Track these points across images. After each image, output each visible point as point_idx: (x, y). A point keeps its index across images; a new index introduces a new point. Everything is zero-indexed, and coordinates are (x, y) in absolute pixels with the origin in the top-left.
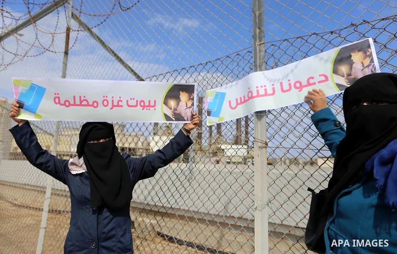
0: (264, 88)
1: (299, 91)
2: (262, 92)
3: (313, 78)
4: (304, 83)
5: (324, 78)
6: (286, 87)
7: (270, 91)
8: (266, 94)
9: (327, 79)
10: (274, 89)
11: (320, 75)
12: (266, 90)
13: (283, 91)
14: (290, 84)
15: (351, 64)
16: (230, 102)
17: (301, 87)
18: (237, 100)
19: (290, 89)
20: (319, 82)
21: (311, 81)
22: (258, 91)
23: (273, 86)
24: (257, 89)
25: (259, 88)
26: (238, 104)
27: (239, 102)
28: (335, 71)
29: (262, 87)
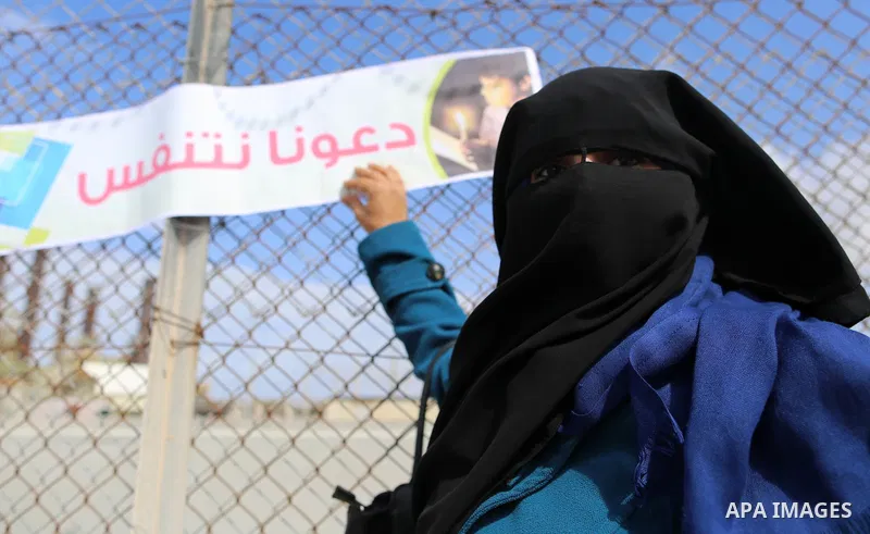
0: (212, 141)
1: (328, 165)
2: (204, 153)
3: (370, 130)
4: (345, 142)
5: (401, 136)
6: (287, 148)
7: (232, 154)
8: (218, 163)
9: (411, 141)
10: (246, 150)
11: (395, 126)
12: (218, 150)
13: (276, 159)
14: (300, 142)
15: (480, 107)
16: (82, 179)
17: (335, 155)
18: (111, 174)
19: (300, 155)
20: (391, 145)
21: (366, 140)
22: (190, 149)
23: (245, 142)
24: (189, 140)
25: (197, 140)
26: (111, 188)
27: (119, 180)
28: (437, 121)
29: (206, 135)
